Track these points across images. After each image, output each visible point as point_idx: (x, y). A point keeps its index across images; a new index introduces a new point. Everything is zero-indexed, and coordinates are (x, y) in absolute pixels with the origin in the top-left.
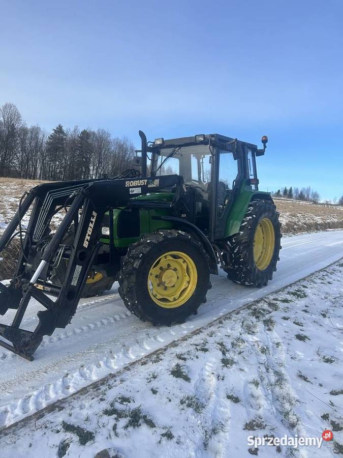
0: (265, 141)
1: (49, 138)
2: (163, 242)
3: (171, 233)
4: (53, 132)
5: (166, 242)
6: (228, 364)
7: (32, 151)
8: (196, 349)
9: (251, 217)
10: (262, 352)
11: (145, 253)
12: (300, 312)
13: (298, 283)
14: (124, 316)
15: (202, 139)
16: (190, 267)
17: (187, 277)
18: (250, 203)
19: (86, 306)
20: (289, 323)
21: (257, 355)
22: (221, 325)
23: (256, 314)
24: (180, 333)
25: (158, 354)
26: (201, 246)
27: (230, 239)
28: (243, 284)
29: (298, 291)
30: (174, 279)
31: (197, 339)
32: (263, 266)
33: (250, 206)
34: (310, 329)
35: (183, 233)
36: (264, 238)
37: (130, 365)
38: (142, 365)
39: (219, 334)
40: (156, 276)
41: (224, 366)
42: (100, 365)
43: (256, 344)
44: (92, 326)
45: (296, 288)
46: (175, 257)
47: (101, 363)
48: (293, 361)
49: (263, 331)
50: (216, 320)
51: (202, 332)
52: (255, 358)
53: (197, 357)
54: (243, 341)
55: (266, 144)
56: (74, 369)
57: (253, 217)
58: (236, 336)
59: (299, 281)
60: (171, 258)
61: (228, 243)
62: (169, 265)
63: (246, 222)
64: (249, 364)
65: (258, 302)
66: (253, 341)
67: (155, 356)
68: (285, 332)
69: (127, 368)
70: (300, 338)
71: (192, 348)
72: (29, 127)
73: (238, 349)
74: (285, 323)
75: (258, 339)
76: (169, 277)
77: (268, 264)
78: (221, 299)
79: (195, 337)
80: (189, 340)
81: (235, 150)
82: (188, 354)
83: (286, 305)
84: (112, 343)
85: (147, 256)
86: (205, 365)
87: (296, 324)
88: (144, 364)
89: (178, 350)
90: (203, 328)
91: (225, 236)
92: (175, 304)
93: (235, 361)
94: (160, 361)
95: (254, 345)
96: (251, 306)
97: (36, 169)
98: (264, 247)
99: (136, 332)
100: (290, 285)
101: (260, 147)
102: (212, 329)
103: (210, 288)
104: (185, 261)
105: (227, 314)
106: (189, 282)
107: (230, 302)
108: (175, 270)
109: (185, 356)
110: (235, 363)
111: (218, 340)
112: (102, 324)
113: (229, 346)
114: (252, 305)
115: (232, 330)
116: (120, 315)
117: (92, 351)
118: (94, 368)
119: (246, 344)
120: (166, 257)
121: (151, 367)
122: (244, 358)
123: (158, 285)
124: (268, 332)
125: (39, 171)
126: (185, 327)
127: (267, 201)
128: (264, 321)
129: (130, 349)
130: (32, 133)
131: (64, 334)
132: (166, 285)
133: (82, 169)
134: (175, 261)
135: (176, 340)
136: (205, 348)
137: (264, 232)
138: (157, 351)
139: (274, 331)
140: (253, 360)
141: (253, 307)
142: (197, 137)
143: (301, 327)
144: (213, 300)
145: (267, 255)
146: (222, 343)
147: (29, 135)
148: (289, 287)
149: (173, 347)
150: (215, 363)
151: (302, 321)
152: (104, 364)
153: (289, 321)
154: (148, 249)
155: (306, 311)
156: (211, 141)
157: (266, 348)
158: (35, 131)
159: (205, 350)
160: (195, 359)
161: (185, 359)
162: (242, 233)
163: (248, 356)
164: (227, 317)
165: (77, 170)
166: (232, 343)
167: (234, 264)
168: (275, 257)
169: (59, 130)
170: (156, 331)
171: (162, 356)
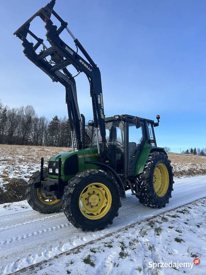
0: (158, 118)
1: (50, 123)
2: (89, 176)
3: (94, 171)
4: (53, 120)
5: (91, 177)
6: (123, 256)
7: (40, 130)
8: (105, 245)
9: (150, 163)
10: (149, 249)
11: (77, 184)
12: (182, 224)
13: (186, 206)
14: (67, 225)
15: (118, 118)
16: (107, 193)
17: (106, 199)
18: (150, 154)
19: (46, 219)
20: (173, 230)
21: (145, 250)
22: (126, 231)
23: (151, 224)
24: (98, 236)
25: (79, 248)
26: (113, 179)
27: (138, 176)
28: (149, 206)
29: (184, 210)
30: (97, 201)
31: (107, 240)
32: (162, 194)
33: (150, 156)
34: (186, 235)
35: (102, 171)
36: (162, 176)
37: (59, 255)
38: (66, 255)
39: (123, 236)
40: (86, 199)
41: (120, 257)
42: (41, 255)
43: (146, 244)
44: (45, 230)
45: (183, 208)
46: (97, 186)
47: (42, 253)
48: (170, 256)
49: (153, 235)
50: (124, 228)
51: (112, 235)
52: (143, 252)
53: (104, 251)
54: (138, 242)
55: (159, 120)
56: (24, 257)
57: (151, 162)
58: (134, 238)
59: (187, 204)
60: (95, 187)
61: (137, 179)
62: (94, 192)
63: (148, 165)
64: (138, 256)
65: (155, 217)
66: (145, 241)
67: (77, 249)
68: (169, 236)
69: (56, 257)
70: (178, 240)
71: (102, 245)
72: (39, 117)
73: (133, 247)
74: (169, 231)
75: (148, 240)
76: (94, 199)
77: (165, 193)
78: (132, 215)
79: (106, 238)
80: (102, 240)
81: (136, 123)
82: (98, 249)
83: (174, 219)
84: (54, 241)
85: (79, 185)
86: (108, 256)
87: (177, 231)
88: (68, 254)
89: (92, 246)
90: (114, 233)
91: (134, 174)
92: (98, 217)
93: (129, 254)
94: (79, 253)
95: (145, 244)
96: (149, 219)
97: (42, 140)
98: (163, 182)
99: (72, 235)
100: (180, 207)
101: (156, 121)
102: (120, 233)
103: (121, 207)
104: (104, 189)
105: (132, 224)
106: (107, 203)
107: (138, 217)
108: (98, 195)
109: (96, 250)
110: (129, 255)
111: (121, 240)
112: (52, 229)
113: (127, 244)
114: (151, 219)
115: (133, 234)
116: (65, 224)
117: (40, 246)
118: (37, 256)
119: (139, 243)
120: (91, 186)
121: (72, 257)
122: (135, 252)
123: (87, 205)
124: (157, 236)
125: (43, 141)
126: (103, 232)
127: (161, 153)
128: (156, 229)
129: (64, 245)
130: (40, 120)
131: (26, 235)
132: (91, 205)
133: (68, 140)
134: (97, 189)
135: (94, 240)
136: (110, 245)
137: (162, 172)
138: (79, 246)
139: (161, 235)
140: (141, 254)
141: (151, 220)
142: (115, 116)
143: (180, 234)
144: (127, 215)
145: (165, 187)
146: (123, 242)
147: (39, 122)
148: (179, 208)
149: (90, 244)
150: (115, 255)
151: (182, 229)
152: (44, 254)
153: (172, 230)
154: (79, 181)
155: (186, 223)
156: (123, 118)
157: (152, 246)
158: (43, 120)
159: (110, 247)
160: (102, 252)
161: (95, 252)
162: (145, 172)
163: (138, 251)
164: (132, 226)
165: (65, 140)
166: (130, 243)
167: (142, 192)
168: (170, 189)
169: (56, 119)
170: (84, 234)
171: (81, 250)
